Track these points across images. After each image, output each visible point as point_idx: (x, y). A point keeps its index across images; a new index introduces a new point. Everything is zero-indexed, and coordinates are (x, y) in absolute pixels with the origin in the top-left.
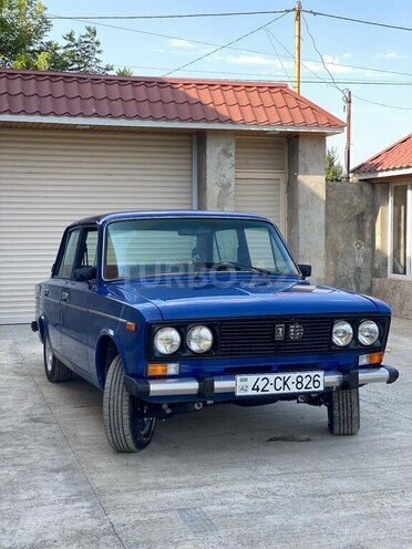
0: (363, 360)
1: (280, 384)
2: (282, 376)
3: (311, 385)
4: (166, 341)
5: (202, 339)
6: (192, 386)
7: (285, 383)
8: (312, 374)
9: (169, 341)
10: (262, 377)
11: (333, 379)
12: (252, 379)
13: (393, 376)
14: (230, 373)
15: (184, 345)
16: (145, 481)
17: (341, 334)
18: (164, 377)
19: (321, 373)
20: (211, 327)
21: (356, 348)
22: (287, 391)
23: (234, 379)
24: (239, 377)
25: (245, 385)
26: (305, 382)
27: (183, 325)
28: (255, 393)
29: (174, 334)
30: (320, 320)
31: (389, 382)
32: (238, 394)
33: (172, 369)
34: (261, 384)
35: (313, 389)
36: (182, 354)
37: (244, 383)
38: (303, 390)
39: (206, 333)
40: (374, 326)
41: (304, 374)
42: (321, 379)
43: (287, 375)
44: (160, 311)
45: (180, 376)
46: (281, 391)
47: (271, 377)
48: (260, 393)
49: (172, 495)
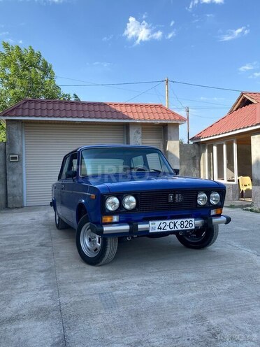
0: (213, 213)
1: (172, 225)
2: (173, 221)
3: (188, 226)
4: (112, 203)
5: (130, 202)
6: (126, 227)
7: (175, 225)
8: (189, 220)
9: (114, 203)
10: (162, 222)
11: (199, 222)
12: (157, 223)
13: (228, 220)
14: (146, 220)
15: (121, 205)
16: (86, 276)
17: (201, 199)
18: (111, 223)
19: (193, 220)
20: (135, 196)
21: (209, 206)
22: (176, 229)
23: (148, 223)
24: (150, 222)
25: (154, 226)
26: (185, 224)
27: (121, 195)
28: (159, 230)
29: (115, 200)
30: (191, 191)
31: (226, 223)
32: (151, 231)
33: (115, 219)
34: (162, 226)
35: (189, 228)
36: (120, 210)
37: (153, 226)
38: (184, 228)
39: (132, 199)
40: (217, 195)
41: (184, 220)
42: (193, 223)
43: (176, 221)
44: (108, 188)
45: (119, 223)
46: (173, 229)
47: (168, 222)
48: (162, 230)
49: (98, 285)
